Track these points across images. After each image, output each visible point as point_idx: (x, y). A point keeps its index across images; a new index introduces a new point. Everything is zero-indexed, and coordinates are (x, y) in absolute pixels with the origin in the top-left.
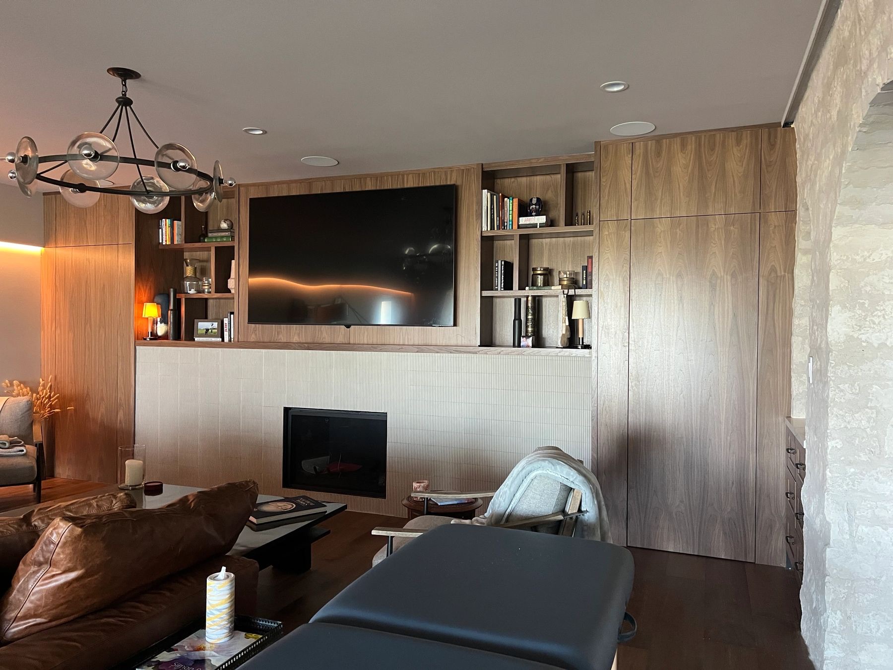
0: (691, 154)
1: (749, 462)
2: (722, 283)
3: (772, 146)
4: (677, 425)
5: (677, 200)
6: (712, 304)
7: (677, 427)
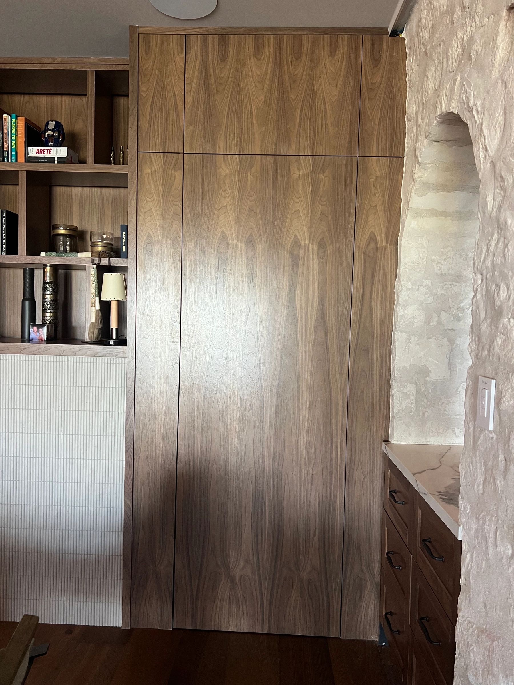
0: (268, 61)
1: (336, 502)
2: (306, 255)
3: (376, 61)
4: (243, 455)
5: (248, 129)
6: (292, 286)
7: (243, 457)
